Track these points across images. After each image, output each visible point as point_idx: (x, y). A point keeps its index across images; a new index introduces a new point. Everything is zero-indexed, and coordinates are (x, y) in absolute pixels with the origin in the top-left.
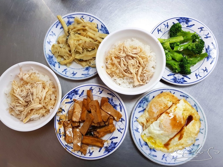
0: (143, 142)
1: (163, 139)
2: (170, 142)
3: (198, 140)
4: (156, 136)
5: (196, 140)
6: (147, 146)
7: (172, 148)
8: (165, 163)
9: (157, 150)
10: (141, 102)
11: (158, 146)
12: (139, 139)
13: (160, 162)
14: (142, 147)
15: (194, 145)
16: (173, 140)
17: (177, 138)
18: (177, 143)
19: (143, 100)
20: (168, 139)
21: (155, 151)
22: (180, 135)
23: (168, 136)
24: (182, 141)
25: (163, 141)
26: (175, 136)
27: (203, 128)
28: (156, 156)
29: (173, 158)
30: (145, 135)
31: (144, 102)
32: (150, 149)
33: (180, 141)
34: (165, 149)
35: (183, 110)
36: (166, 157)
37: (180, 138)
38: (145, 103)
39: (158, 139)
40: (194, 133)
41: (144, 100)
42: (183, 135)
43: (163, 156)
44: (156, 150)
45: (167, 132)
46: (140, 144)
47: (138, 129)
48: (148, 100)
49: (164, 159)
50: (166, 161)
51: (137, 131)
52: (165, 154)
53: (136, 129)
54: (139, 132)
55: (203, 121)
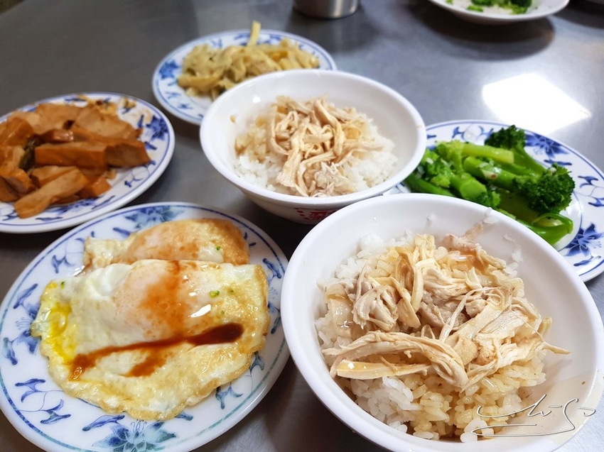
0: (32, 300)
1: (91, 333)
2: (99, 362)
3: (190, 418)
4: (82, 304)
5: (179, 416)
6: (28, 318)
7: (86, 386)
8: (10, 401)
9: (41, 348)
10: (147, 211)
11: (58, 347)
12: (35, 286)
13: (3, 384)
14: (15, 307)
15: (158, 425)
16: (114, 355)
17: (128, 360)
18: (118, 381)
19: (158, 209)
20: (102, 342)
21: (32, 349)
22: (147, 359)
23: (110, 326)
24: (139, 386)
25: (86, 339)
26: (131, 347)
27: (239, 393)
28: (14, 362)
29: (50, 411)
30: (59, 287)
31: (154, 215)
32: (27, 334)
33: (133, 379)
34: (63, 372)
35: (227, 284)
36: (36, 391)
37: (141, 371)
38: (154, 219)
39: (78, 319)
40: (194, 379)
41: (157, 212)
42: (160, 366)
43: (34, 381)
44: (37, 350)
45: (118, 305)
46: (21, 295)
47: (64, 261)
48: (169, 218)
49: (25, 389)
50: (22, 399)
51: (55, 266)
52: (43, 381)
53: (59, 258)
54: (57, 271)
55: (262, 369)
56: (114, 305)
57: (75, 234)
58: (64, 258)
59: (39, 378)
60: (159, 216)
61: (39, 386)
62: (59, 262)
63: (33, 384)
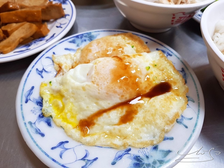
0: (35, 95)
1: (84, 105)
2: (97, 121)
3: (172, 139)
4: (71, 90)
5: (165, 139)
6: (38, 107)
7: (96, 137)
8: (53, 160)
9: (55, 122)
10: (80, 37)
11: (65, 119)
12: (33, 88)
13: (43, 151)
14: (26, 102)
15: (155, 148)
16: (105, 115)
17: (116, 115)
18: (114, 129)
19: (85, 35)
20: (94, 109)
21: (49, 124)
22: (126, 112)
23: (97, 99)
24: (128, 128)
25: (81, 110)
26: (114, 107)
27: (190, 117)
28: (43, 135)
29: (83, 159)
30: (49, 86)
31: (84, 38)
32: (42, 116)
33: (123, 126)
36: (67, 149)
37: (126, 119)
38: (85, 40)
39: (72, 100)
40: (163, 116)
41: (85, 36)
42: (136, 114)
43: (62, 143)
44: (52, 123)
45: (98, 85)
46: (26, 95)
47: (44, 71)
48: (93, 39)
49: (59, 150)
50: (61, 157)
51: (40, 74)
52: (67, 142)
53: (40, 69)
54: (42, 77)
55: (194, 102)
56: (95, 85)
57: (43, 55)
58: (43, 69)
59: (64, 141)
60: (87, 39)
61: (66, 146)
62: (42, 72)
63: (62, 146)
